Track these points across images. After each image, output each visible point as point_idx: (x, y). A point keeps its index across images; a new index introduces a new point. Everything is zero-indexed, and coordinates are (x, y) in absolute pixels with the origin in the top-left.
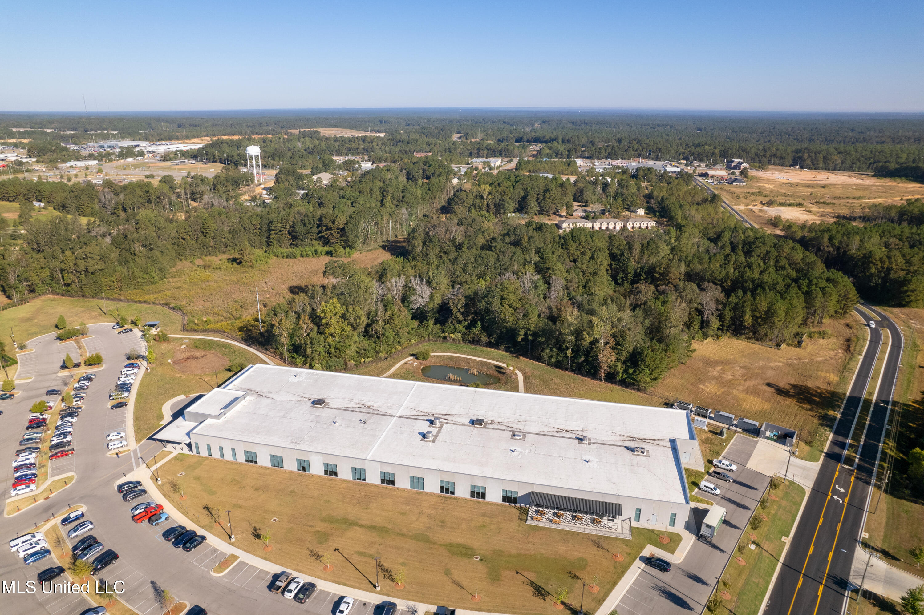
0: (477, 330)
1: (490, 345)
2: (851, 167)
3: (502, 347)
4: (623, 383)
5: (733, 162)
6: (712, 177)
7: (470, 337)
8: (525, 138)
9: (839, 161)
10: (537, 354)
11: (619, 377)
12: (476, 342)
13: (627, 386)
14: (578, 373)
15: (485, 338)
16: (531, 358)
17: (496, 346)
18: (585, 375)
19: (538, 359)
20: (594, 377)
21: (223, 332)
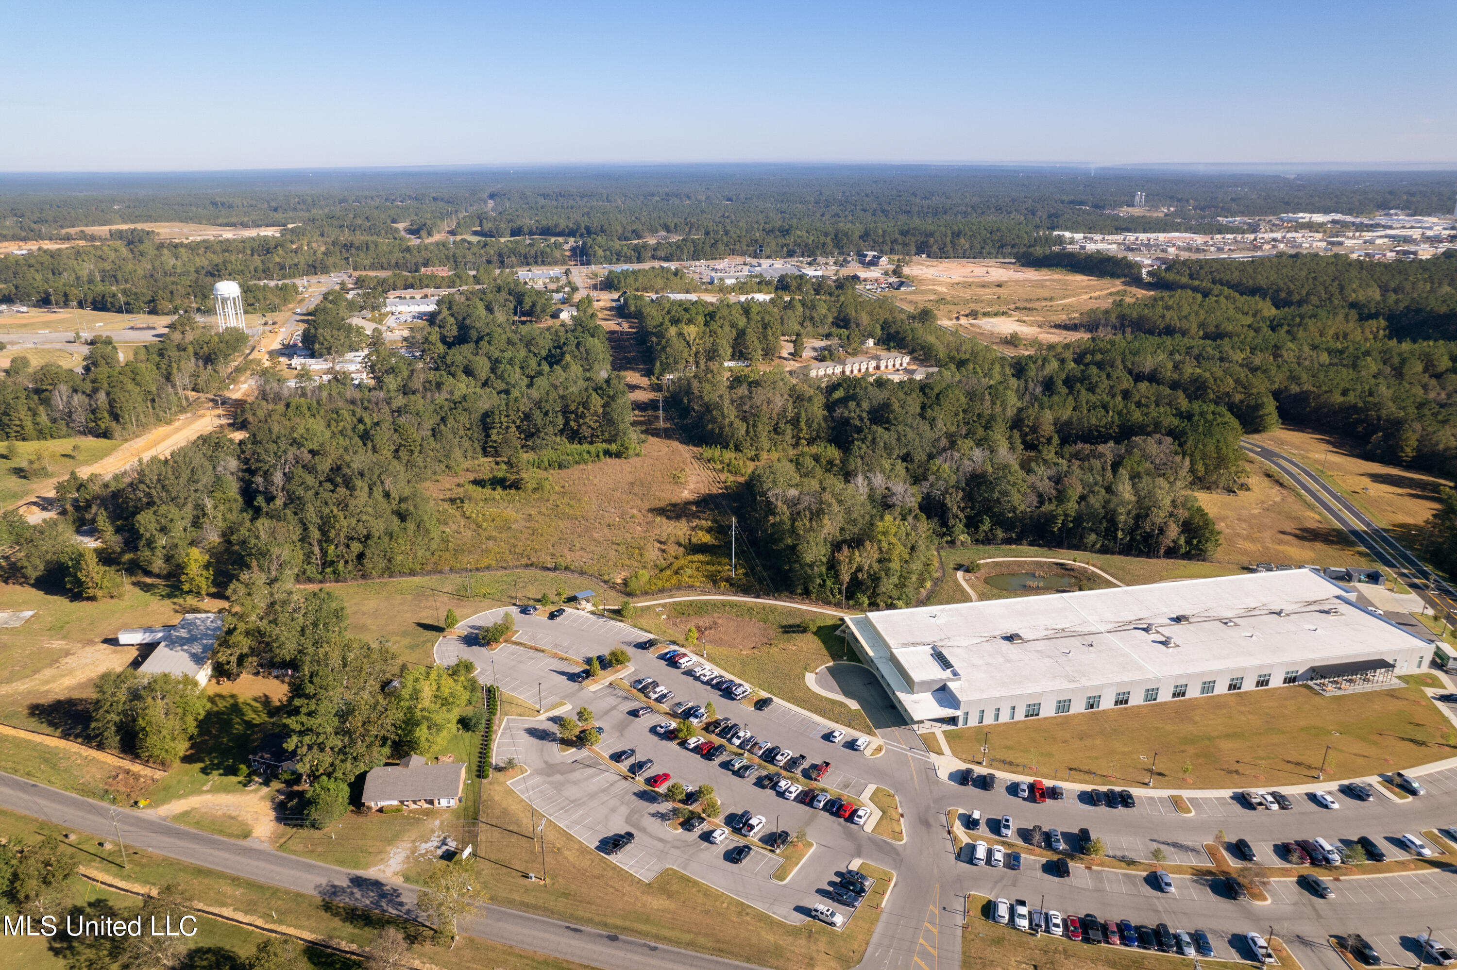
0: (986, 525)
1: (1008, 541)
2: (981, 253)
3: (1025, 542)
4: (1187, 556)
5: (866, 256)
6: (865, 280)
7: (982, 535)
8: (526, 229)
9: (967, 246)
10: (1075, 542)
11: (1183, 551)
12: (988, 540)
13: (1190, 559)
14: (1127, 555)
15: (1000, 534)
16: (1068, 548)
17: (1017, 541)
18: (1137, 556)
19: (1077, 548)
20: (1148, 555)
21: (691, 587)
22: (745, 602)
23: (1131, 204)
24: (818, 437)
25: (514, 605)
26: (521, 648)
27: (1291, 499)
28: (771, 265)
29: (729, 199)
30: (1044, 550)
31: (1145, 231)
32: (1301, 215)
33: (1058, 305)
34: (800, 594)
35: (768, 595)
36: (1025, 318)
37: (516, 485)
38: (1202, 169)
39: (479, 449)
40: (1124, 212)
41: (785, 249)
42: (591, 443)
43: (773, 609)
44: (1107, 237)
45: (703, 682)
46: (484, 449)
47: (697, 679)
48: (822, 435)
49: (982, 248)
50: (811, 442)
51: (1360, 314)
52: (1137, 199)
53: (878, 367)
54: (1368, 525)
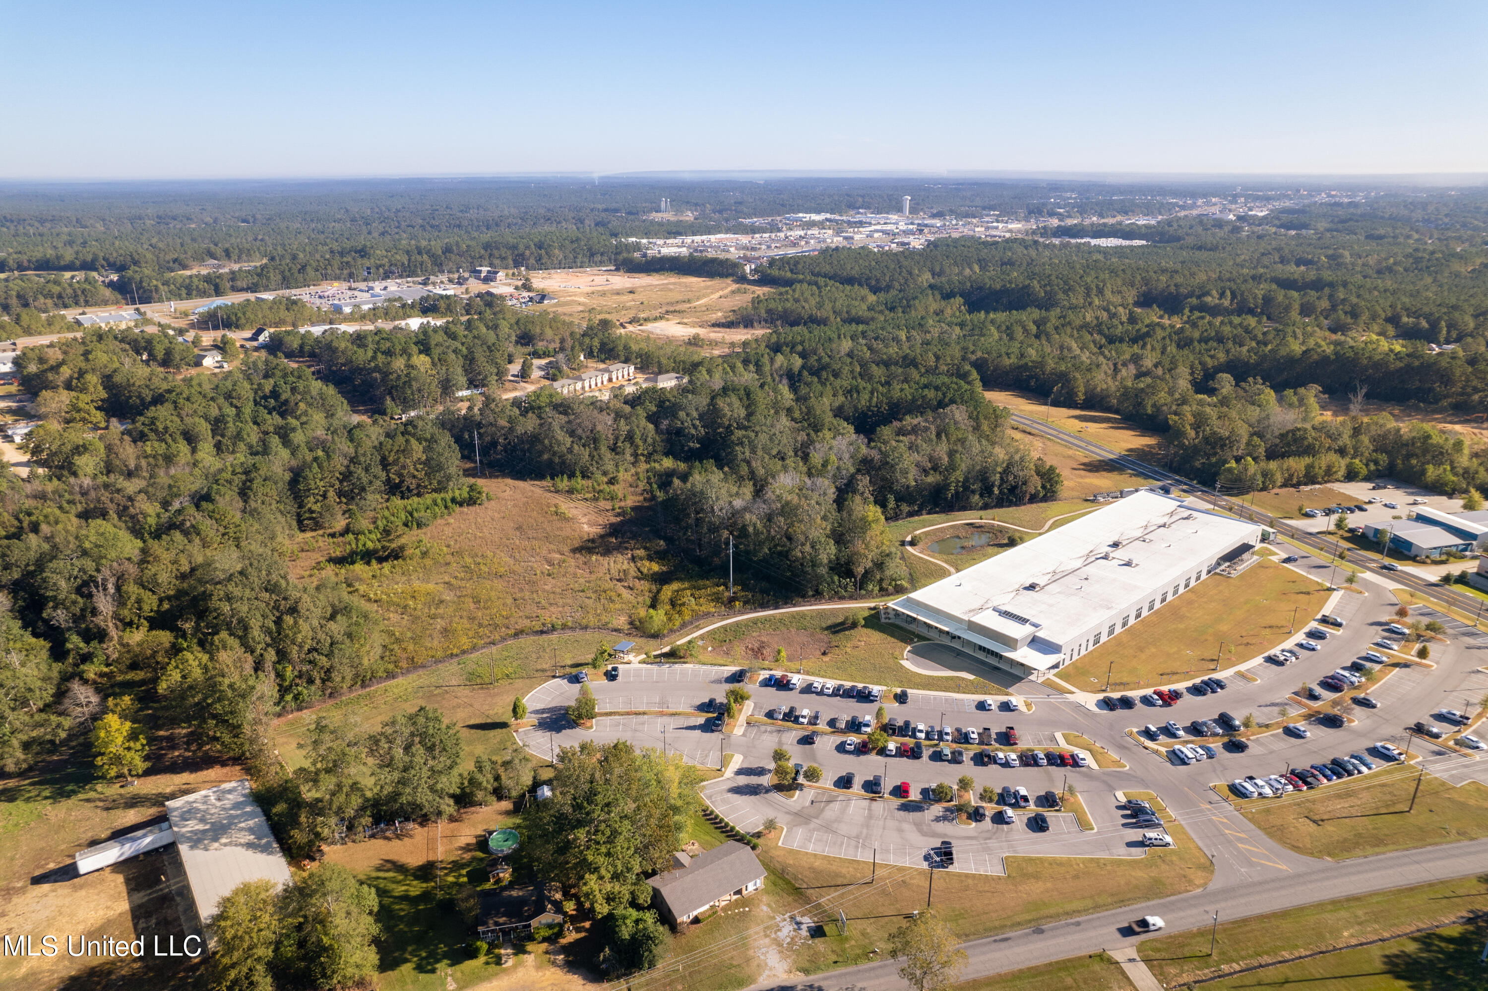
0: (892, 504)
1: (911, 514)
3: (924, 512)
4: (1045, 499)
5: (477, 272)
6: (503, 296)
7: (891, 513)
10: (963, 504)
11: (1041, 495)
12: (896, 517)
13: (1046, 501)
14: (1002, 507)
15: (905, 508)
16: (959, 510)
17: (918, 513)
18: (1009, 506)
19: (964, 508)
20: (1016, 505)
21: (707, 615)
22: (772, 615)
23: (658, 210)
24: (655, 451)
25: (554, 677)
26: (617, 717)
27: (1048, 443)
28: (385, 288)
29: (244, 221)
30: (943, 516)
31: (694, 234)
32: (801, 215)
33: (700, 306)
34: (813, 596)
35: (786, 603)
36: (685, 320)
37: (396, 555)
38: (687, 177)
39: (294, 523)
40: (657, 217)
41: (381, 270)
42: (419, 495)
43: (803, 615)
44: (668, 241)
45: (829, 695)
46: (300, 522)
47: (821, 693)
48: (659, 449)
49: (575, 257)
50: (649, 457)
51: (942, 294)
52: (663, 205)
53: (610, 380)
54: (1111, 452)
